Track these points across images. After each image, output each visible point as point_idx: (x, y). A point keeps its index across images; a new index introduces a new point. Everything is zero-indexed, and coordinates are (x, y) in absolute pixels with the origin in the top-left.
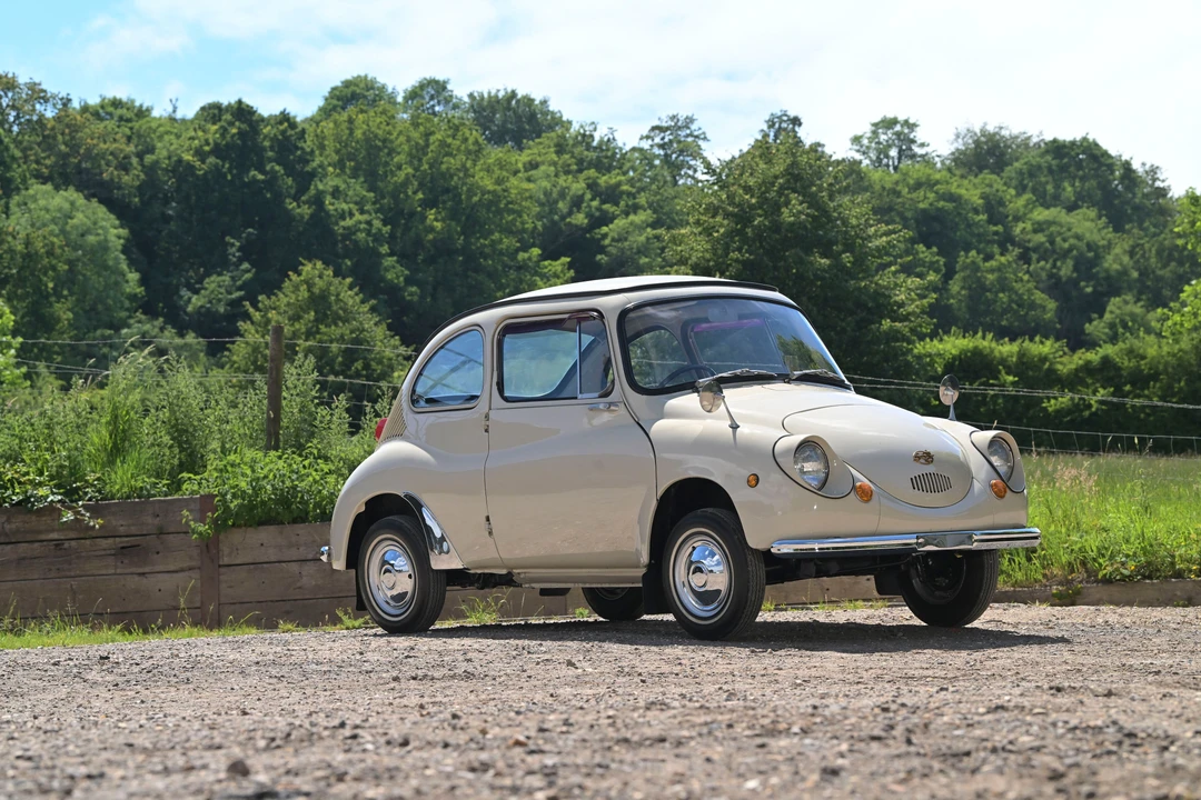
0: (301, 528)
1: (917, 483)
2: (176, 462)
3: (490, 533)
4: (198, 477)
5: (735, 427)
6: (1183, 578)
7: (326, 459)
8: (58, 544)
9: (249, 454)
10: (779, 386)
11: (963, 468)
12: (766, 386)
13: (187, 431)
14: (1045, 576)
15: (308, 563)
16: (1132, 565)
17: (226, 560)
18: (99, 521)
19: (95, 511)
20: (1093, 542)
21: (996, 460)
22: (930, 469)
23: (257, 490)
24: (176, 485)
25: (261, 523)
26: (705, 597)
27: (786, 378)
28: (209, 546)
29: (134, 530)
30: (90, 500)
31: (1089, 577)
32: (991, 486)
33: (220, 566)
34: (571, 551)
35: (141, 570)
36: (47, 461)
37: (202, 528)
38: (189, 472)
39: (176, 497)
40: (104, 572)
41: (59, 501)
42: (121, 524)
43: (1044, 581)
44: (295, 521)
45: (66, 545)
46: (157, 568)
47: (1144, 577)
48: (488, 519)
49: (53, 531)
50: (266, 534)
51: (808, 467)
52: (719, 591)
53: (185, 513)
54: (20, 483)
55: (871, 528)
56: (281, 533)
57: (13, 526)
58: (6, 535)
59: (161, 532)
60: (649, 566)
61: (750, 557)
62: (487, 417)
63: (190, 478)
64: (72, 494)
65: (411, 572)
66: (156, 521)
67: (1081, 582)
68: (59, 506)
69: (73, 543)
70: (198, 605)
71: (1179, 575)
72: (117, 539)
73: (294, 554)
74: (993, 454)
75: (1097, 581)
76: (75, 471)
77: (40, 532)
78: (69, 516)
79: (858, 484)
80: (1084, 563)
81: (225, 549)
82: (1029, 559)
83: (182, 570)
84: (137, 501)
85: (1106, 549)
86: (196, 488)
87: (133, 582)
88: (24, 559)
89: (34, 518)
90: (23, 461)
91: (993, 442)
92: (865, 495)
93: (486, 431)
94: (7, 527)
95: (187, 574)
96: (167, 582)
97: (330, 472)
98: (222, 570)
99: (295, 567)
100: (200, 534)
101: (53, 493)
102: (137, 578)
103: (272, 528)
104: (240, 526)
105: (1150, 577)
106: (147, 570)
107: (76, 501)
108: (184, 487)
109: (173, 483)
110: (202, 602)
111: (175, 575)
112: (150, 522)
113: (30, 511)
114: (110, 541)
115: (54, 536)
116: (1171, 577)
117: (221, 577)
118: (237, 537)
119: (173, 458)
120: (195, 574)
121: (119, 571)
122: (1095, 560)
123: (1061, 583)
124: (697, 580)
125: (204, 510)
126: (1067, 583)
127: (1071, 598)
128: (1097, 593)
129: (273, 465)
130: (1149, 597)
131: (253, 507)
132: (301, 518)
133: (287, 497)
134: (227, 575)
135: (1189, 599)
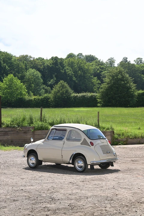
0: (43, 131)
2: (30, 122)
4: (32, 124)
8: (17, 131)
9: (38, 122)
13: (31, 119)
14: (124, 138)
16: (134, 137)
17: (35, 134)
19: (21, 128)
23: (38, 126)
24: (30, 125)
25: (39, 130)
28: (33, 132)
36: (16, 122)
37: (33, 130)
39: (30, 127)
40: (22, 135)
42: (24, 129)
44: (43, 130)
50: (40, 131)
53: (31, 129)
54: (13, 125)
58: (12, 130)
59: (28, 131)
64: (19, 126)
69: (19, 131)
71: (139, 138)
72: (24, 131)
73: (42, 133)
76: (19, 123)
77: (15, 130)
78: (18, 128)
84: (25, 127)
85: (131, 135)
86: (32, 126)
87: (25, 136)
88: (14, 133)
90: (14, 122)
97: (47, 124)
101: (17, 126)
105: (136, 138)
106: (27, 135)
111: (30, 135)
112: (27, 129)
113: (14, 128)
118: (36, 131)
120: (32, 135)
125: (33, 128)
126: (127, 139)
127: (127, 140)
128: (130, 140)
129: (40, 123)
130: (135, 140)
131: (38, 128)
132: (43, 129)
133: (42, 127)
134: (35, 136)
135: (140, 141)
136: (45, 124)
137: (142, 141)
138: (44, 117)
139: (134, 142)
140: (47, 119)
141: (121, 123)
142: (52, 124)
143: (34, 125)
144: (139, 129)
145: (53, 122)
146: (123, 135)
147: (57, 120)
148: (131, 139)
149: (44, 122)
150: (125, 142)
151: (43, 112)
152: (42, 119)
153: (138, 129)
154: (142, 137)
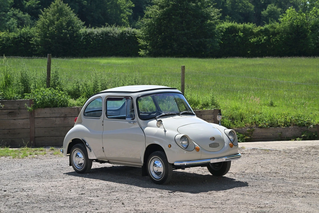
0: (56, 109)
1: (211, 146)
2: (23, 90)
3: (104, 151)
4: (29, 94)
5: (165, 131)
6: (280, 127)
7: (62, 91)
9: (42, 89)
10: (177, 117)
11: (222, 140)
12: (173, 117)
13: (26, 81)
14: (245, 125)
15: (58, 118)
16: (267, 124)
17: (36, 116)
18: (3, 105)
19: (2, 103)
20: (257, 117)
21: (230, 137)
22: (214, 142)
23: (44, 98)
24: (23, 96)
25: (45, 107)
26: (158, 173)
27: (178, 114)
28: (32, 113)
29: (12, 108)
30: (1, 100)
31: (256, 126)
32: (229, 145)
33: (35, 118)
34: (124, 157)
35: (14, 118)
37: (30, 108)
38: (26, 93)
39: (23, 100)
40: (5, 118)
42: (9, 106)
43: (245, 127)
44: (54, 107)
46: (19, 118)
47: (270, 127)
48: (103, 148)
50: (47, 110)
51: (184, 142)
52: (161, 172)
53: (26, 104)
55: (199, 157)
56: (51, 110)
59: (19, 109)
60: (144, 164)
61: (169, 165)
62: (103, 122)
63: (27, 95)
65: (83, 159)
66: (18, 106)
67: (254, 127)
70: (29, 128)
71: (279, 126)
72: (8, 110)
73: (54, 115)
74: (229, 135)
75: (258, 127)
79: (196, 147)
80: (255, 122)
81: (36, 114)
82: (241, 121)
83: (25, 119)
84: (13, 101)
85: (261, 119)
86: (28, 97)
87: (12, 121)
91: (230, 132)
92: (198, 150)
93: (103, 125)
95: (26, 120)
96: (21, 122)
97: (64, 94)
98: (36, 119)
99: (54, 119)
100: (30, 110)
102: (13, 120)
103: (48, 108)
104: (40, 108)
105: (272, 127)
106: (16, 118)
108: (25, 97)
109: (22, 95)
110: (30, 127)
111: (23, 120)
114: (6, 110)
116: (277, 127)
117: (35, 121)
118: (39, 110)
119: (22, 89)
120: (28, 120)
121: (9, 118)
122: (258, 122)
123: (249, 128)
124: (156, 169)
125: (30, 104)
126: (251, 128)
127: (252, 132)
128: (258, 131)
129: (48, 92)
130: (271, 132)
131: (43, 103)
132: (56, 106)
133: (52, 101)
135: (281, 133)
136: (58, 95)
138: (56, 77)
139: (269, 134)
140: (63, 82)
142: (75, 95)
143: (32, 97)
144: (272, 105)
145: (78, 89)
147: (86, 84)
148: (261, 127)
149: (55, 89)
150: (247, 135)
151: (52, 67)
152: (52, 83)
153: (269, 106)
154: (287, 125)
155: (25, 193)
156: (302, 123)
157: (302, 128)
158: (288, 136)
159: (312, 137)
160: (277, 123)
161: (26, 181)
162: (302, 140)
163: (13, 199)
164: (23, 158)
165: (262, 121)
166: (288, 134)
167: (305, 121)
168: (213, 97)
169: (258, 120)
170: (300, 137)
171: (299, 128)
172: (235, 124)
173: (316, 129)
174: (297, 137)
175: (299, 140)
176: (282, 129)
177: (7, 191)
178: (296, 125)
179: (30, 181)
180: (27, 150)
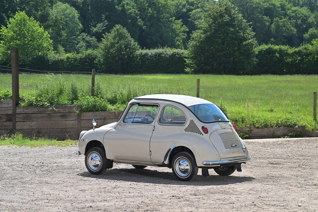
0: (97, 112)
2: (73, 97)
4: (77, 101)
6: (273, 127)
7: (103, 98)
8: (49, 114)
9: (88, 97)
13: (75, 91)
15: (99, 120)
16: (263, 125)
17: (83, 119)
18: (57, 110)
19: (56, 108)
20: (255, 120)
23: (88, 104)
24: (73, 103)
25: (90, 111)
28: (79, 115)
29: (64, 112)
30: (56, 105)
31: (254, 127)
33: (81, 120)
35: (66, 120)
36: (47, 97)
37: (78, 112)
38: (75, 100)
39: (73, 105)
40: (58, 120)
41: (49, 105)
42: (62, 110)
43: (245, 127)
45: (51, 114)
46: (69, 120)
49: (48, 111)
50: (91, 114)
53: (74, 109)
54: (42, 101)
57: (40, 110)
58: (39, 112)
59: (70, 112)
63: (75, 101)
64: (52, 104)
66: (69, 110)
68: (49, 106)
69: (52, 114)
71: (272, 127)
72: (61, 114)
75: (256, 128)
76: (53, 99)
77: (45, 111)
78: (51, 108)
80: (253, 124)
81: (82, 116)
82: (242, 123)
84: (64, 106)
85: (258, 121)
86: (77, 103)
88: (42, 117)
89: (44, 109)
90: (42, 96)
94: (39, 110)
95: (75, 121)
96: (71, 123)
97: (104, 101)
98: (82, 120)
100: (77, 113)
101: (48, 104)
102: (65, 122)
103: (92, 112)
104: (85, 112)
105: (266, 127)
106: (67, 120)
107: (52, 105)
110: (78, 127)
111: (72, 121)
112: (67, 110)
113: (44, 107)
114: (60, 114)
115: (49, 112)
116: (270, 127)
118: (85, 114)
120: (76, 121)
121: (61, 120)
122: (255, 123)
125: (78, 108)
126: (250, 128)
127: (250, 131)
128: (256, 130)
129: (91, 99)
130: (265, 131)
131: (88, 108)
132: (97, 111)
133: (94, 106)
134: (83, 122)
135: (274, 132)
136: (100, 102)
137: (278, 132)
138: (99, 88)
139: (264, 133)
140: (104, 91)
141: (236, 100)
142: (113, 102)
143: (79, 103)
144: (272, 111)
145: (115, 97)
146: (243, 122)
147: (121, 93)
148: (258, 128)
149: (98, 97)
150: (247, 134)
152: (96, 92)
153: (269, 111)
154: (278, 126)
155: (56, 165)
156: (289, 124)
157: (290, 129)
158: (279, 135)
159: (297, 135)
160: (271, 125)
161: (60, 158)
162: (289, 138)
163: (47, 167)
164: (65, 146)
165: (259, 123)
166: (279, 133)
167: (292, 123)
168: (222, 104)
169: (256, 122)
170: (288, 136)
171: (288, 129)
172: (237, 125)
173: (301, 129)
174: (286, 136)
175: (287, 138)
176: (274, 129)
177: (44, 164)
178: (285, 126)
179: (62, 158)
180: (70, 141)
